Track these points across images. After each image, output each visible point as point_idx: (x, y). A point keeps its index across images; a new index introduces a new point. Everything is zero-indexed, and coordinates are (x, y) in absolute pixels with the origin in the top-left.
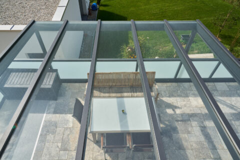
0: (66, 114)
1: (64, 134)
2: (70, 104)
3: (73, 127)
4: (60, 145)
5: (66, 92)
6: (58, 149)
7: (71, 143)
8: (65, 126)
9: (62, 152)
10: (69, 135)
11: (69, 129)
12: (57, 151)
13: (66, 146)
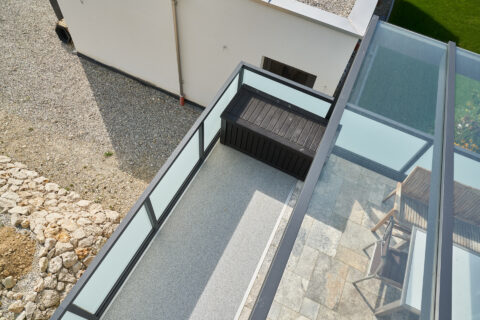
0: (326, 223)
1: (316, 265)
2: (337, 205)
3: (336, 258)
4: (306, 283)
5: (333, 176)
6: (300, 290)
7: (328, 291)
8: (322, 250)
9: (307, 301)
10: (326, 271)
11: (328, 260)
12: (299, 292)
13: (318, 292)
